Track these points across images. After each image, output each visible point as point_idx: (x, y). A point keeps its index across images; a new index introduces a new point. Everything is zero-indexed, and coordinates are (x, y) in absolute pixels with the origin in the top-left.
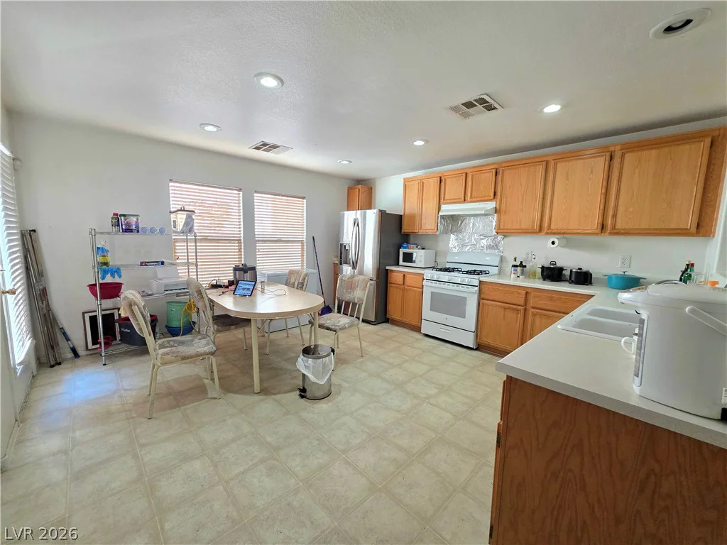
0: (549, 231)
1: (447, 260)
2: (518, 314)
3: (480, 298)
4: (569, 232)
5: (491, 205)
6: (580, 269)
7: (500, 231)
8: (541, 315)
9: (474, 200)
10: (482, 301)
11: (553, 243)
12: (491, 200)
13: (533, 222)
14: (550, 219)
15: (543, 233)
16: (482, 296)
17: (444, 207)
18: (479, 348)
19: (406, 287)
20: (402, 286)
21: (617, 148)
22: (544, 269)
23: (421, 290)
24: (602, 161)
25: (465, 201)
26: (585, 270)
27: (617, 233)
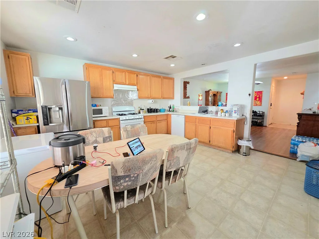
0: (152, 98)
4: (156, 98)
5: (136, 87)
7: (140, 97)
8: (159, 122)
9: (129, 84)
10: (145, 123)
11: (152, 101)
12: (135, 85)
13: (148, 95)
14: (152, 94)
15: (150, 98)
16: (145, 121)
17: (115, 85)
21: (162, 77)
22: (148, 109)
23: (119, 126)
24: (160, 79)
25: (125, 84)
26: (157, 108)
27: (164, 98)
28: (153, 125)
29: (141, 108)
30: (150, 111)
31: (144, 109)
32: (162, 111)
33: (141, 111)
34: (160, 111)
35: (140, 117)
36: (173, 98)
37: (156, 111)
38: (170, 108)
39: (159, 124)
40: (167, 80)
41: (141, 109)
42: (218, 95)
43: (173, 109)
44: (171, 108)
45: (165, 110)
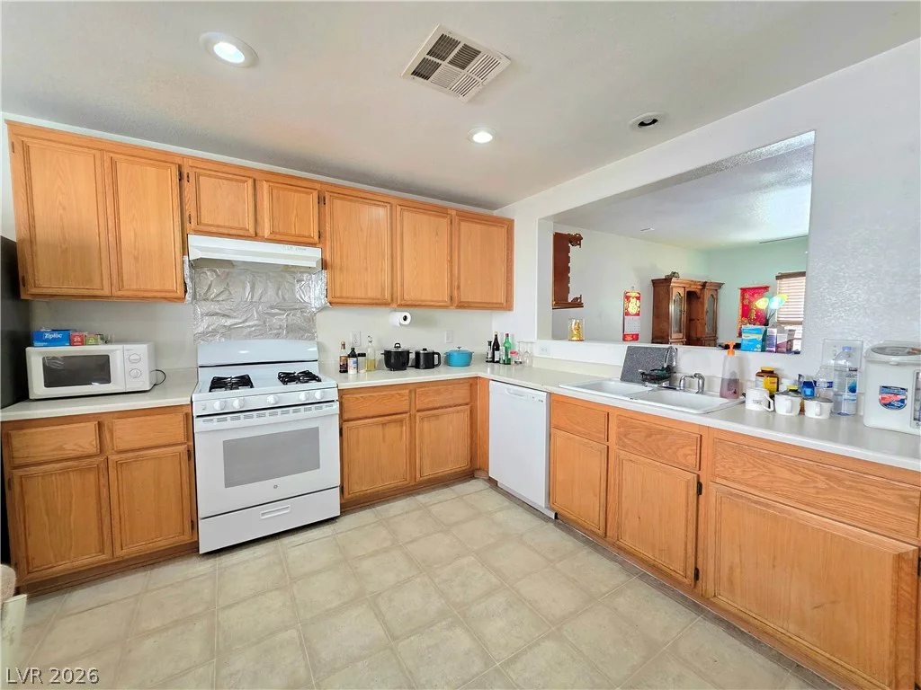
0: (403, 302)
1: (200, 364)
2: (402, 426)
3: (343, 420)
4: (424, 304)
5: (315, 253)
6: (425, 350)
7: (335, 300)
8: (428, 417)
9: (278, 237)
10: (345, 425)
11: (405, 318)
12: (313, 245)
13: (383, 289)
14: (402, 285)
15: (394, 305)
16: (346, 416)
17: (194, 240)
18: (348, 506)
19: (113, 458)
20: (101, 459)
21: (454, 213)
22: (387, 354)
23: (182, 448)
24: (444, 222)
25: (256, 237)
26: (430, 349)
27: (463, 306)
28: (392, 431)
29: (353, 350)
30: (396, 360)
31: (369, 352)
32: (455, 359)
33: (351, 361)
34: (448, 361)
35: (318, 396)
36: (507, 305)
37: (427, 360)
38: (496, 346)
39: (426, 425)
40: (478, 228)
41: (353, 355)
42: (707, 294)
43: (507, 355)
44: (498, 349)
45: (468, 359)
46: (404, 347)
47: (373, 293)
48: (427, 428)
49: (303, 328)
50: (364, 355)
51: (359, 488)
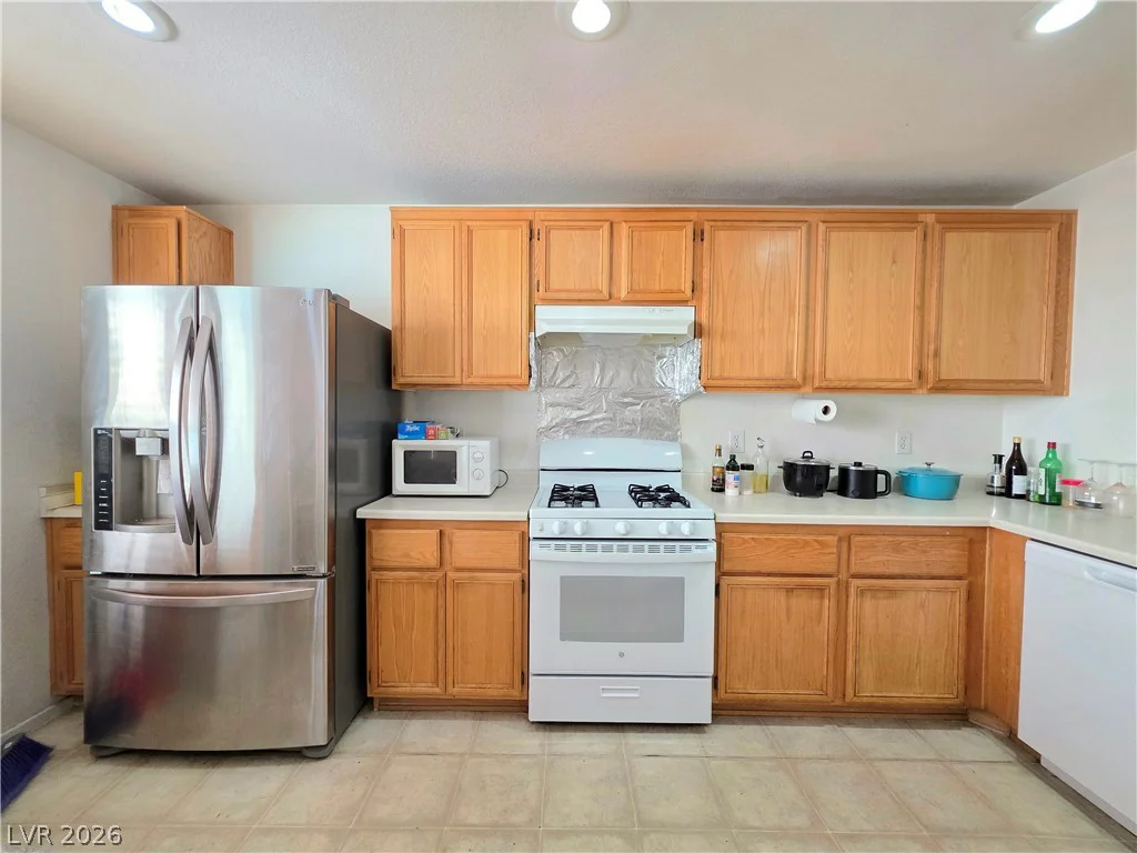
0: (824, 384)
1: (542, 465)
2: (822, 597)
3: (721, 573)
4: (863, 385)
5: (686, 315)
6: (860, 464)
7: (712, 383)
8: (873, 591)
9: (639, 297)
10: (725, 581)
11: (826, 410)
12: (683, 302)
13: (789, 364)
14: (824, 355)
15: (808, 389)
16: (726, 567)
17: (543, 312)
18: (726, 711)
19: (451, 575)
20: (439, 574)
21: (930, 219)
22: (790, 469)
23: (516, 577)
24: (911, 239)
25: (610, 300)
26: (870, 463)
27: (943, 387)
28: (803, 604)
29: (733, 458)
30: (805, 479)
31: (758, 462)
32: (921, 484)
33: (730, 476)
34: (902, 485)
35: (685, 529)
36: (1054, 383)
37: (861, 483)
38: (1017, 465)
39: (868, 604)
40: (983, 241)
41: (732, 466)
43: (1051, 484)
44: (1022, 470)
45: (950, 487)
46: (820, 458)
47: (772, 369)
48: (871, 613)
49: (662, 426)
50: (750, 467)
51: (746, 687)
